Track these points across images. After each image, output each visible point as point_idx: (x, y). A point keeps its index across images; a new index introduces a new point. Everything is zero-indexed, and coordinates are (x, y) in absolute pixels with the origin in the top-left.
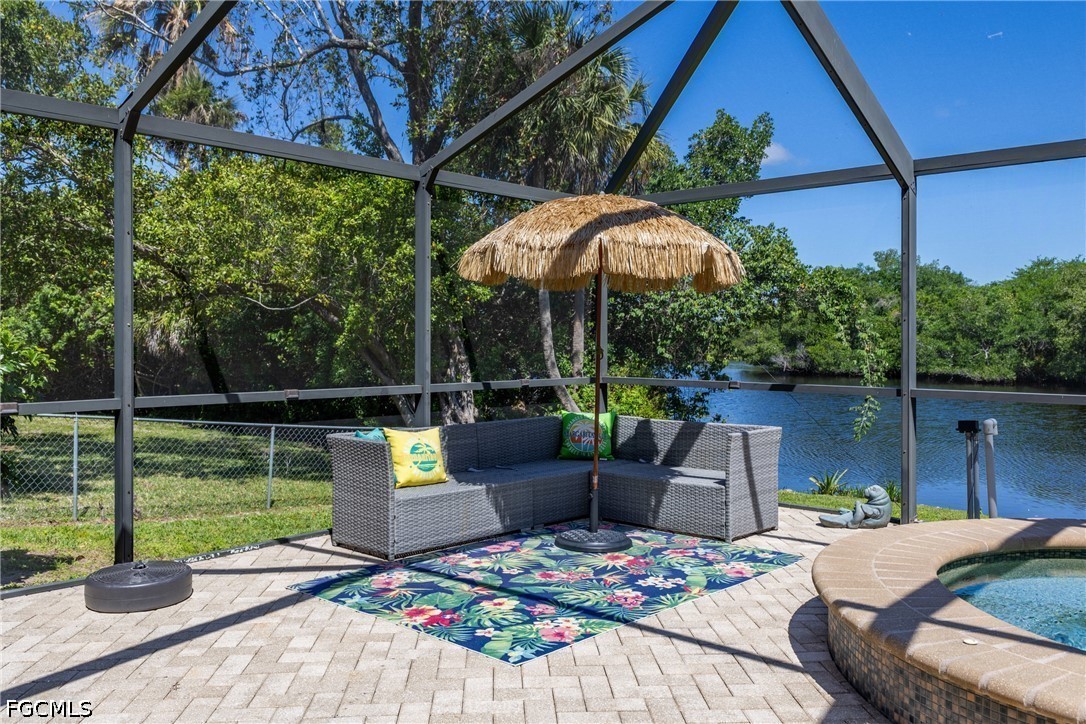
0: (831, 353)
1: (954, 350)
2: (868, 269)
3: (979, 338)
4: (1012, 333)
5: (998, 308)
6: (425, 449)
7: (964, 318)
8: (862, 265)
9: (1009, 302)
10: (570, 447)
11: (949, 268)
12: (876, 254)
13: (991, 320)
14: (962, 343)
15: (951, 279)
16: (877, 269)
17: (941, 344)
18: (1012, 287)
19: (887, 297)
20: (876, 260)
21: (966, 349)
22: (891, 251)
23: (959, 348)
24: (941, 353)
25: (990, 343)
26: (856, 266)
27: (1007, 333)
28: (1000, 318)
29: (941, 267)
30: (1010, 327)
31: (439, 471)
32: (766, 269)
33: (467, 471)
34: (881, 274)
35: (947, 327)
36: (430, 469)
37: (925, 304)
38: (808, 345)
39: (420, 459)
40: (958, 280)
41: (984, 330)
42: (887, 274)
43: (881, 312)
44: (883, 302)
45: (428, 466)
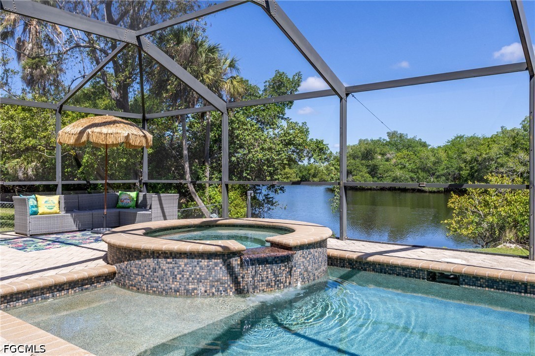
0: (363, 179)
1: (418, 178)
2: (384, 140)
3: (429, 171)
4: (443, 169)
5: (437, 158)
6: (51, 202)
7: (423, 163)
8: (381, 138)
9: (443, 155)
10: (120, 204)
11: (421, 139)
12: (388, 133)
13: (435, 164)
14: (422, 174)
15: (421, 144)
16: (388, 140)
17: (412, 175)
18: (446, 149)
19: (391, 153)
20: (388, 136)
21: (423, 177)
22: (394, 131)
23: (420, 177)
24: (412, 178)
25: (433, 174)
26: (378, 139)
27: (441, 170)
28: (438, 162)
29: (417, 139)
30: (442, 167)
31: (56, 209)
32: (290, 140)
33: (73, 211)
34: (389, 142)
35: (415, 167)
36: (52, 209)
37: (407, 156)
38: (353, 175)
39: (48, 205)
40: (424, 145)
41: (431, 168)
42: (393, 143)
43: (387, 160)
44: (388, 156)
45: (51, 207)
